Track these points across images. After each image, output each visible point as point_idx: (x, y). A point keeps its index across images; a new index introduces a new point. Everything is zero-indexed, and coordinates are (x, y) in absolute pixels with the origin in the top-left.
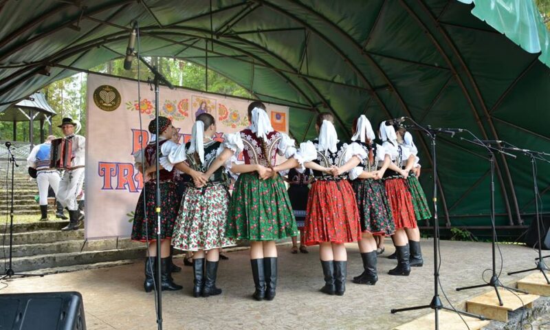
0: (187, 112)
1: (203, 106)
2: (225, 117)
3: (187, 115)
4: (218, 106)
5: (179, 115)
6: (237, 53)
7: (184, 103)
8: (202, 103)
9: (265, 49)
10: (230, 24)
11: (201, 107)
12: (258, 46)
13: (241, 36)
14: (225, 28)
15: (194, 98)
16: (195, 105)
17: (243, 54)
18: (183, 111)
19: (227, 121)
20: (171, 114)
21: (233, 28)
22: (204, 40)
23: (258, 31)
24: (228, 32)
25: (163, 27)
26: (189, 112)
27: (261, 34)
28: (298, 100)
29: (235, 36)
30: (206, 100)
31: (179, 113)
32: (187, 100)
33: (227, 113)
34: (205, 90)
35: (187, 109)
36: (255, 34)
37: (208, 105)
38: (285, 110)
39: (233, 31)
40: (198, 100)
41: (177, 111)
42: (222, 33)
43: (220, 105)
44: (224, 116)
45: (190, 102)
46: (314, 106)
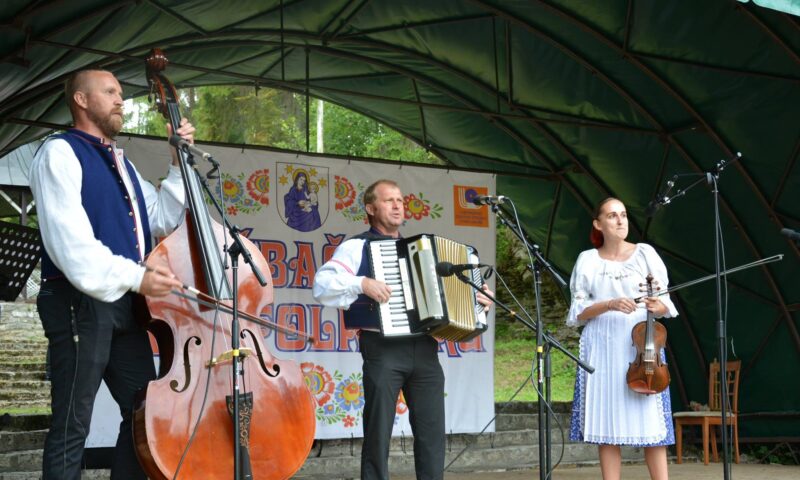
0: (266, 195)
1: (301, 182)
2: (350, 202)
3: (265, 201)
4: (333, 181)
5: (249, 203)
6: (377, 68)
7: (261, 179)
8: (299, 176)
9: (429, 57)
10: (344, 16)
11: (295, 184)
12: (414, 52)
13: (373, 36)
14: (336, 24)
15: (282, 167)
16: (283, 180)
17: (388, 69)
18: (257, 192)
19: (354, 211)
20: (234, 201)
21: (351, 23)
22: (301, 49)
23: (403, 26)
24: (344, 30)
25: (210, 33)
26: (270, 195)
27: (413, 31)
28: (522, 158)
29: (362, 37)
30: (307, 169)
31: (250, 197)
32: (266, 171)
33: (354, 194)
34: (305, 149)
35: (267, 190)
36: (400, 32)
37: (312, 179)
38: (486, 181)
39: (352, 28)
40: (288, 170)
41: (246, 195)
42: (333, 33)
43: (337, 177)
44: (346, 200)
45: (271, 175)
46: (557, 169)
